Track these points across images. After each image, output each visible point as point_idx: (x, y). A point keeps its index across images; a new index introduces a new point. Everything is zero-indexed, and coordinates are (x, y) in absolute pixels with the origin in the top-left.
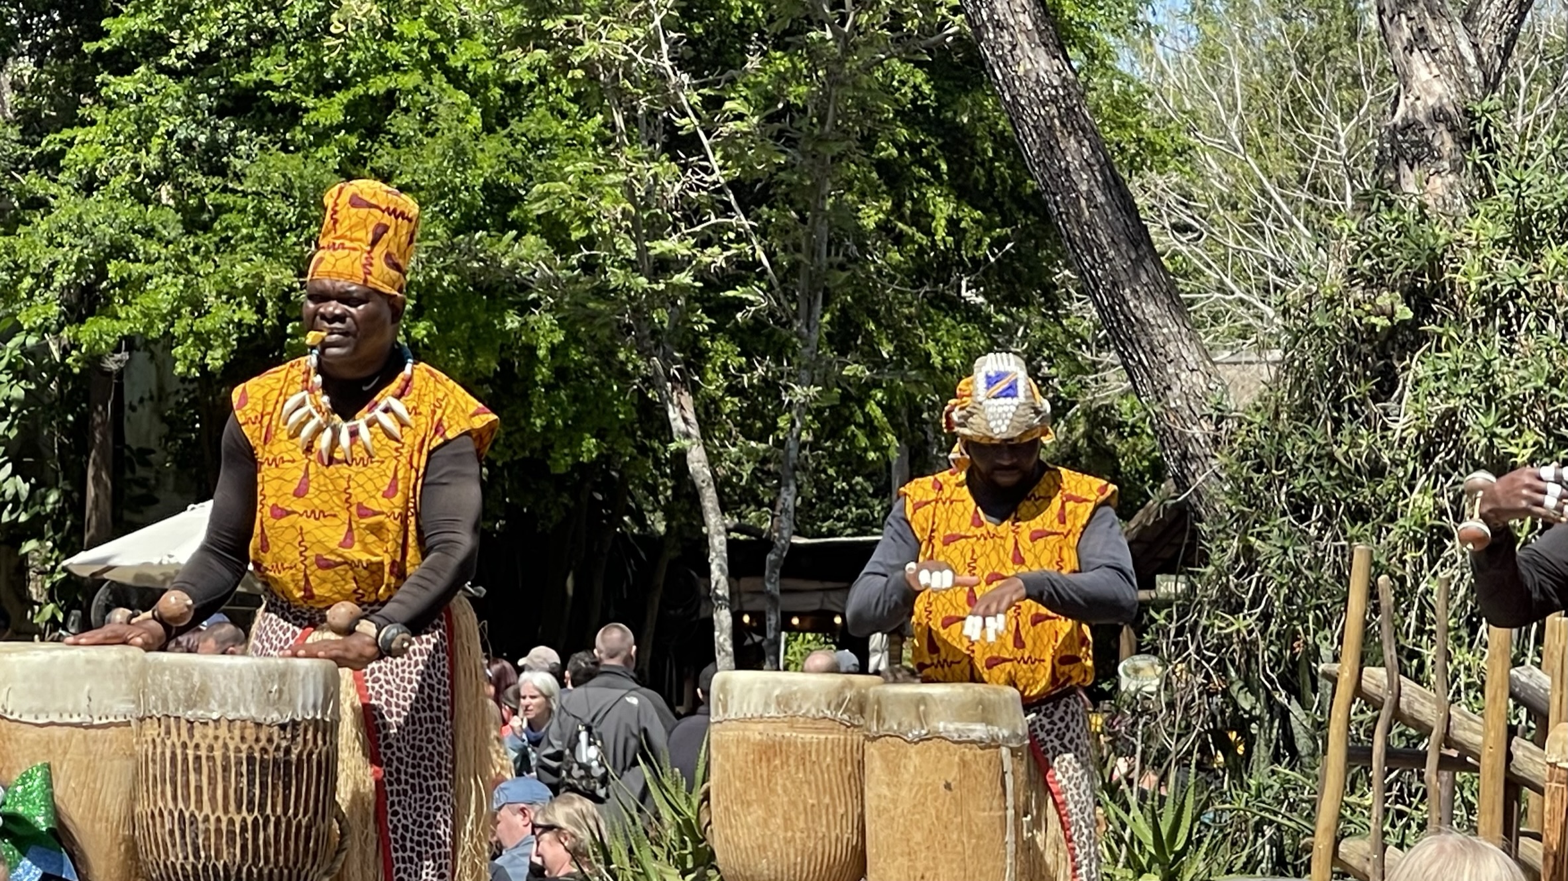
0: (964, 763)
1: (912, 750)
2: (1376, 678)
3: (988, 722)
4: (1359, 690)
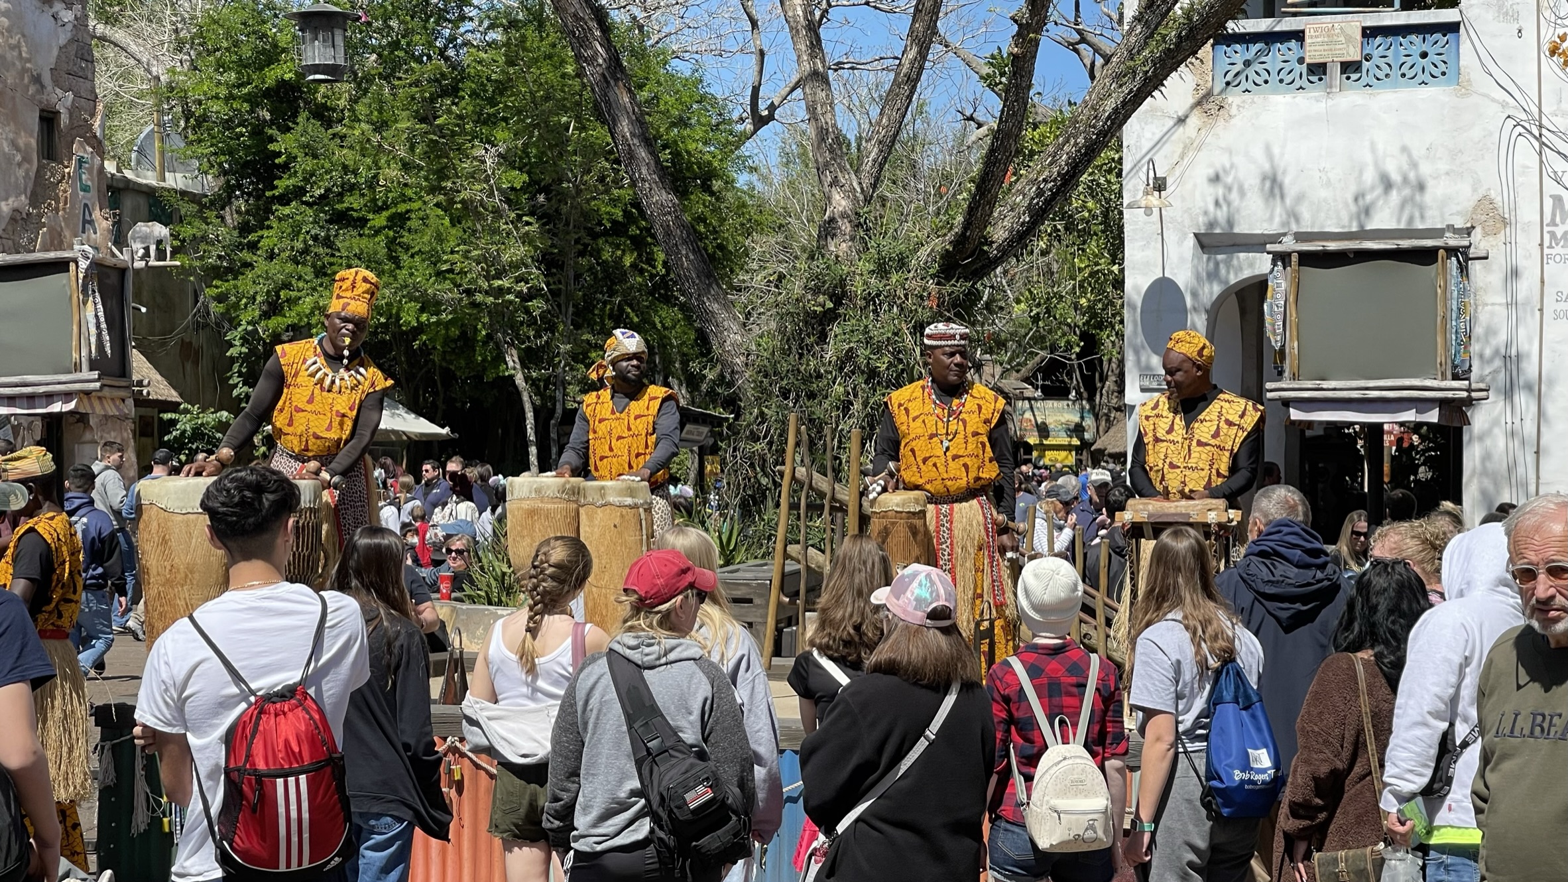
0: (622, 516)
1: (599, 510)
2: (801, 472)
3: (633, 497)
4: (793, 477)
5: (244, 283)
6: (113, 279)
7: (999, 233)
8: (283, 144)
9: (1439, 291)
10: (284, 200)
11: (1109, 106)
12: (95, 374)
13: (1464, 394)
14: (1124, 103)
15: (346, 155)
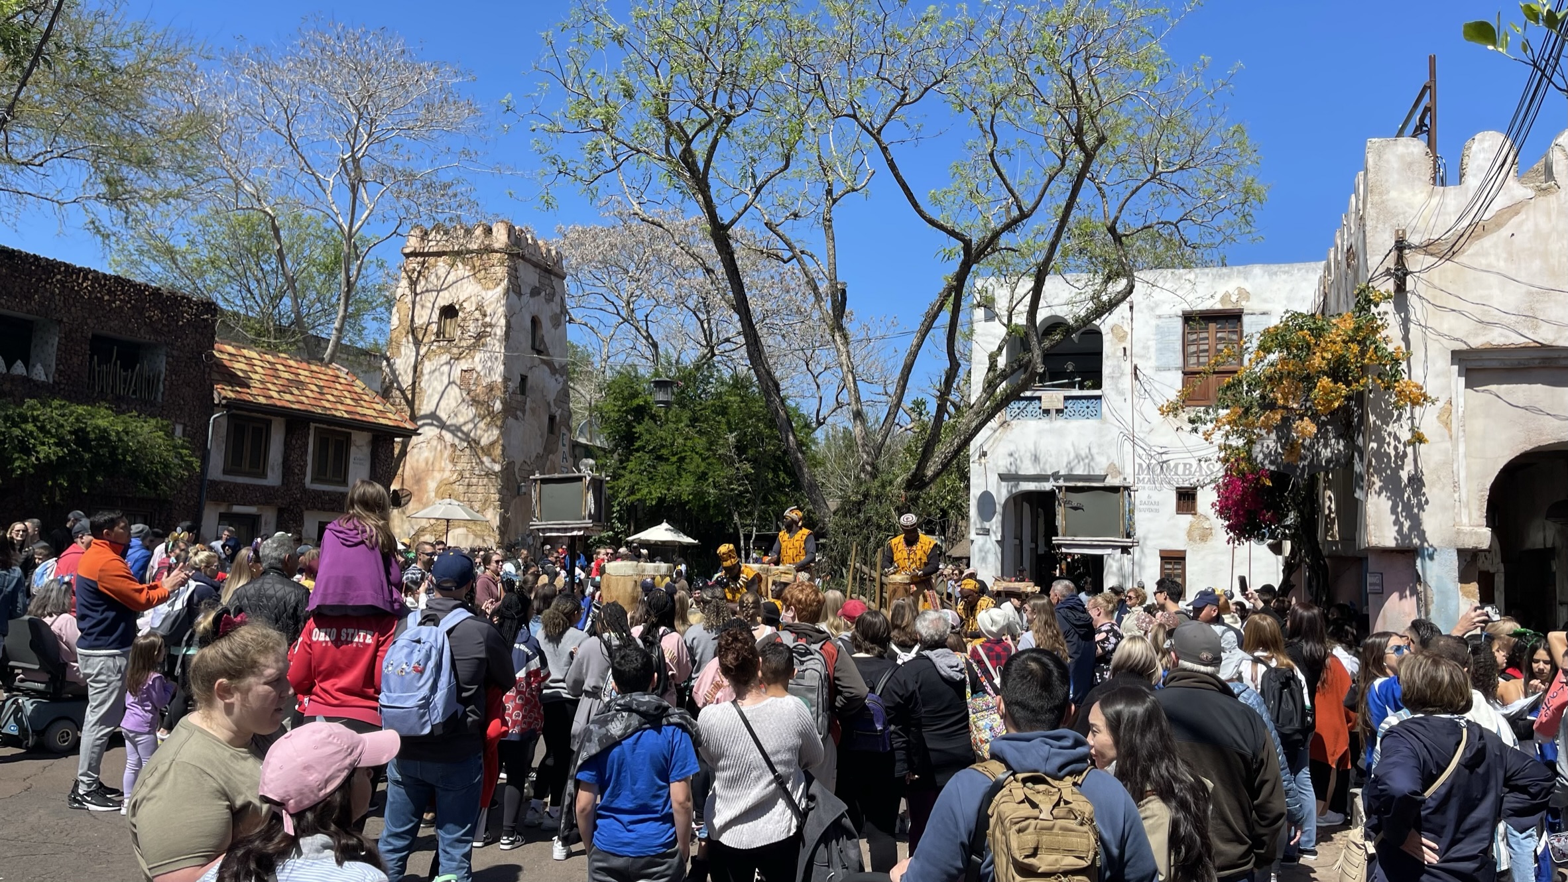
2: (858, 565)
5: (621, 482)
6: (598, 484)
7: (929, 473)
8: (638, 429)
9: (1120, 504)
10: (637, 450)
12: (593, 521)
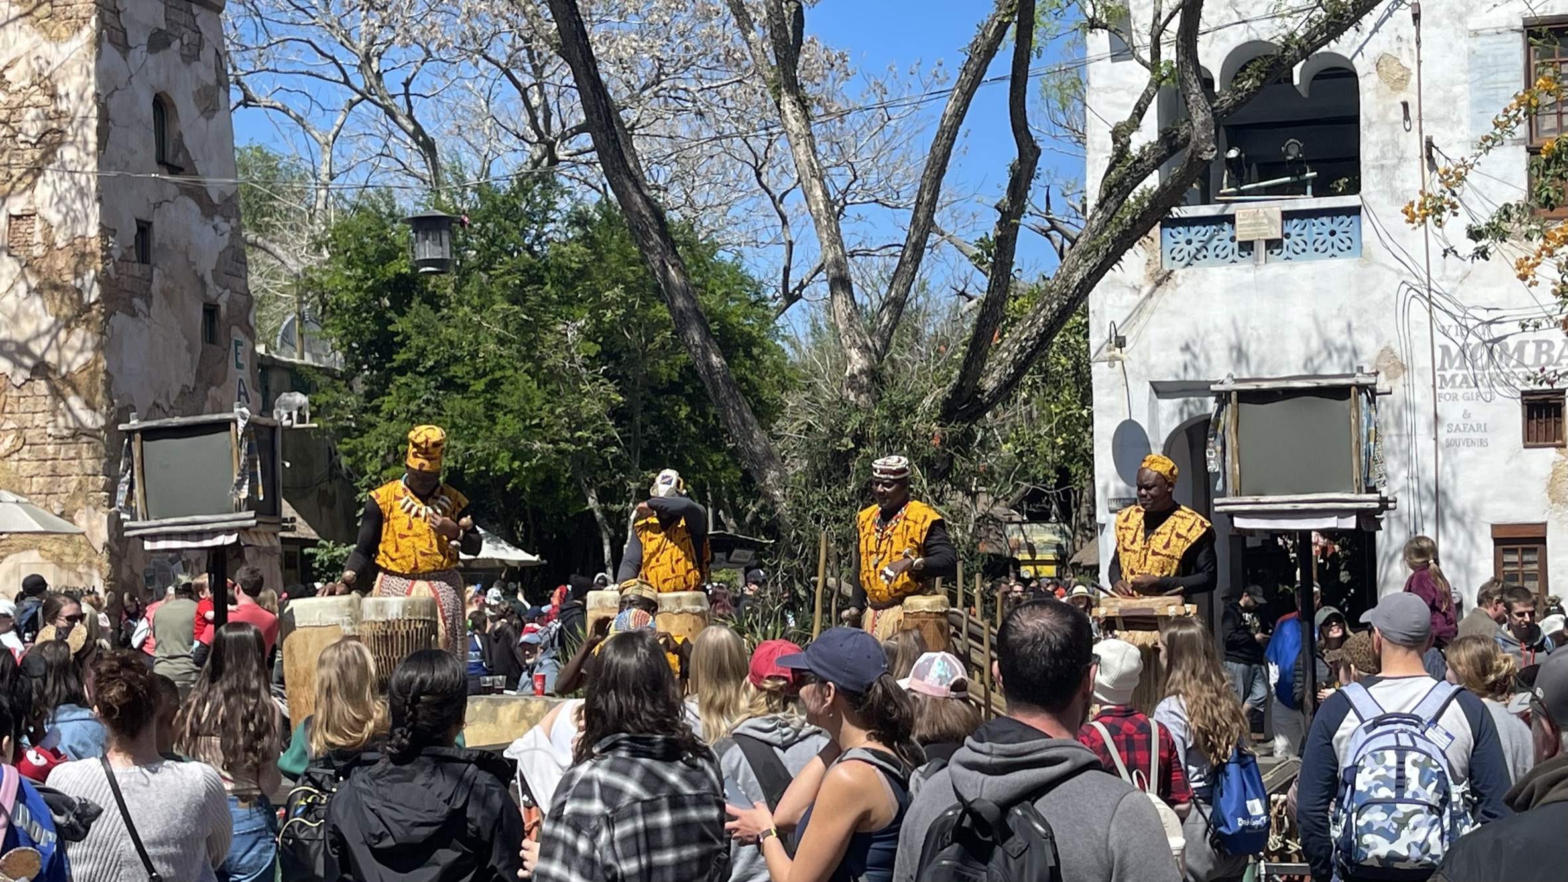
2: (832, 581)
4: (825, 585)
5: (369, 440)
6: (266, 436)
8: (400, 325)
9: (1353, 421)
10: (402, 371)
11: (1078, 276)
12: (252, 514)
13: (1377, 505)
14: (1089, 275)
15: (452, 333)
